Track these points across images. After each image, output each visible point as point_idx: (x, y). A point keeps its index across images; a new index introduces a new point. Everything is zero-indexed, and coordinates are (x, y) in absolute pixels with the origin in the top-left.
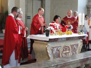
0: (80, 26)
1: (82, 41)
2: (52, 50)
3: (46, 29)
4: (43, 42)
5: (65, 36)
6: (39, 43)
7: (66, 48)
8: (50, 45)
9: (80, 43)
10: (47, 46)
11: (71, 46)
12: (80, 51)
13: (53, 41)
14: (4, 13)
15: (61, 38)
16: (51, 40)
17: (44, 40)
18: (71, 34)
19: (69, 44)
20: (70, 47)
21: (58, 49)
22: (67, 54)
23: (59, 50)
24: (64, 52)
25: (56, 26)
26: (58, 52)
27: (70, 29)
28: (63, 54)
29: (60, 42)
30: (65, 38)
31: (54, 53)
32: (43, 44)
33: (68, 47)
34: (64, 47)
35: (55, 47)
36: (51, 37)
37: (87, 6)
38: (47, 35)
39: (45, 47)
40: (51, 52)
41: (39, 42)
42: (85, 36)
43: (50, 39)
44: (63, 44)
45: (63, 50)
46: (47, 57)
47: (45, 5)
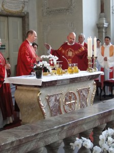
0: (90, 59)
1: (95, 82)
2: (48, 101)
4: (32, 88)
5: (67, 76)
6: (26, 90)
7: (69, 96)
8: (44, 92)
9: (92, 86)
10: (38, 95)
11: (78, 92)
12: (93, 99)
13: (48, 86)
15: (62, 80)
16: (45, 85)
17: (33, 84)
18: (77, 72)
19: (74, 88)
20: (77, 94)
21: (58, 98)
22: (72, 107)
23: (58, 101)
24: (67, 103)
25: (53, 60)
26: (57, 103)
27: (74, 64)
28: (65, 106)
29: (59, 87)
30: (68, 79)
31: (51, 105)
32: (32, 91)
33: (74, 94)
34: (66, 95)
35: (53, 96)
36: (45, 78)
37: (97, 25)
38: (39, 76)
39: (35, 97)
40: (46, 104)
41: (25, 88)
42: (99, 74)
43: (43, 82)
44: (64, 90)
45: (66, 101)
46: (39, 113)
47: (28, 25)
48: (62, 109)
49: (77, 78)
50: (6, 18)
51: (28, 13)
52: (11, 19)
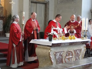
0: (83, 31)
1: (85, 46)
2: (55, 55)
3: (49, 34)
4: (46, 47)
5: (68, 41)
6: (42, 48)
7: (69, 53)
8: (53, 50)
9: (83, 48)
10: (49, 51)
11: (74, 51)
12: (83, 56)
13: (56, 46)
14: (8, 16)
15: (64, 43)
16: (54, 45)
17: (47, 45)
18: (74, 39)
19: (72, 49)
21: (61, 54)
22: (70, 60)
24: (67, 57)
25: (59, 31)
26: (61, 57)
27: (73, 34)
28: (66, 60)
29: (63, 47)
30: (68, 43)
31: (57, 58)
32: (46, 48)
33: (72, 52)
34: (67, 52)
35: (58, 52)
36: (54, 41)
38: (50, 40)
39: (48, 52)
40: (54, 57)
41: (42, 46)
42: (88, 41)
43: (52, 44)
44: (66, 49)
45: (66, 56)
46: (50, 62)
47: (49, 9)
48: (64, 61)
49: (74, 42)
50: (35, 4)
51: (49, 2)
52: (38, 5)
